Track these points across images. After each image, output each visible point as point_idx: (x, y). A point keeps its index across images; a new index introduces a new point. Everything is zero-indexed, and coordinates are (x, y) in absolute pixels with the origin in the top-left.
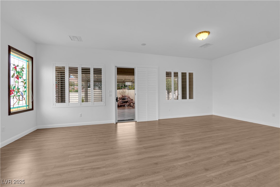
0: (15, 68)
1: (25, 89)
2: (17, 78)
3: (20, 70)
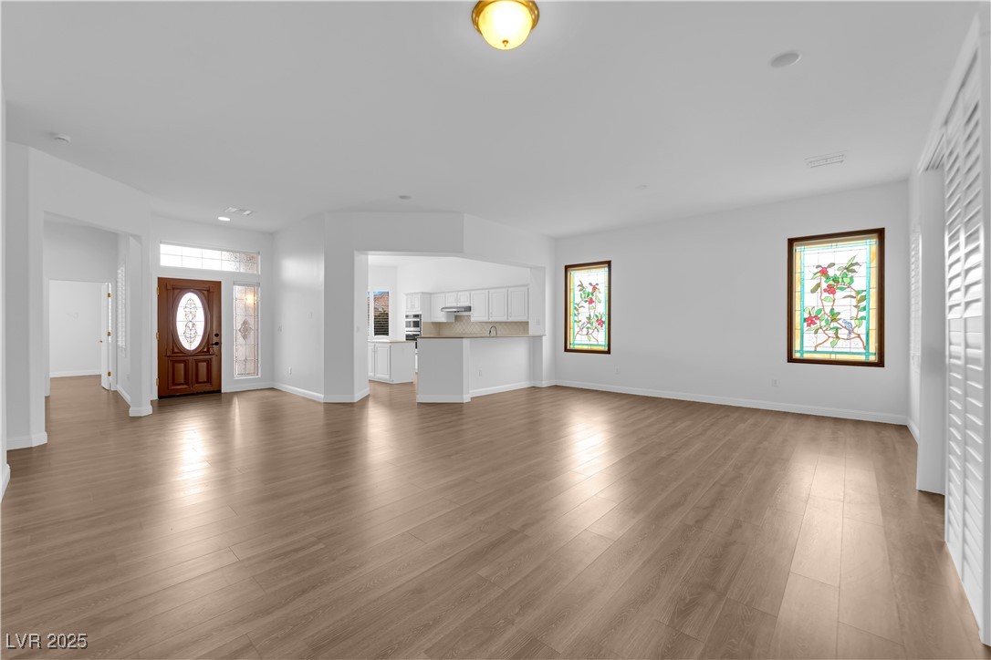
0: (823, 271)
1: (862, 314)
2: (831, 290)
3: (839, 273)
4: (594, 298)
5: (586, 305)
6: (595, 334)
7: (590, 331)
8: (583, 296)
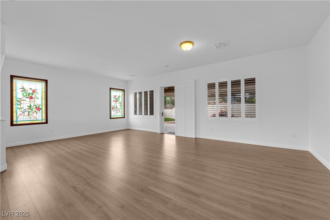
0: (115, 97)
1: (121, 107)
2: (116, 101)
3: (117, 98)
4: (33, 96)
5: (28, 99)
6: (35, 115)
7: (31, 113)
8: (25, 94)
